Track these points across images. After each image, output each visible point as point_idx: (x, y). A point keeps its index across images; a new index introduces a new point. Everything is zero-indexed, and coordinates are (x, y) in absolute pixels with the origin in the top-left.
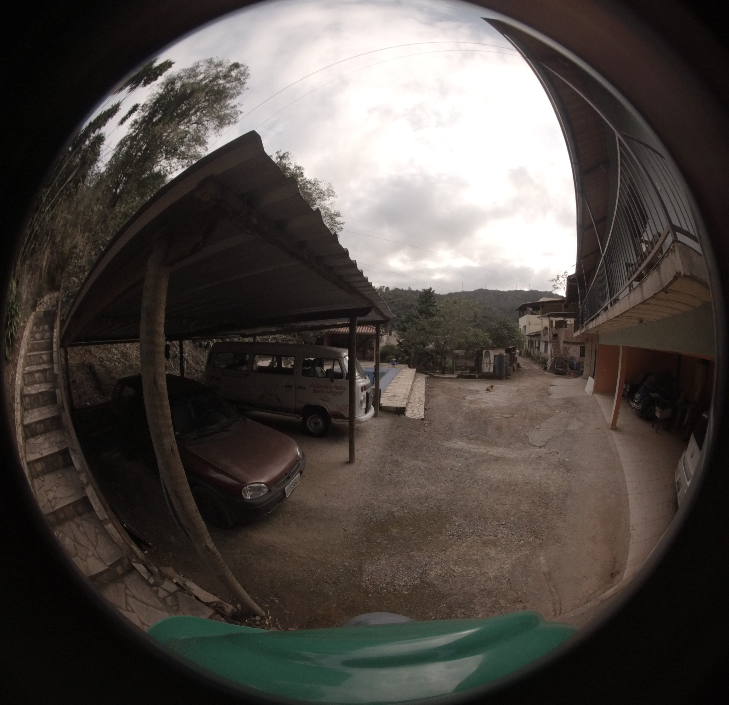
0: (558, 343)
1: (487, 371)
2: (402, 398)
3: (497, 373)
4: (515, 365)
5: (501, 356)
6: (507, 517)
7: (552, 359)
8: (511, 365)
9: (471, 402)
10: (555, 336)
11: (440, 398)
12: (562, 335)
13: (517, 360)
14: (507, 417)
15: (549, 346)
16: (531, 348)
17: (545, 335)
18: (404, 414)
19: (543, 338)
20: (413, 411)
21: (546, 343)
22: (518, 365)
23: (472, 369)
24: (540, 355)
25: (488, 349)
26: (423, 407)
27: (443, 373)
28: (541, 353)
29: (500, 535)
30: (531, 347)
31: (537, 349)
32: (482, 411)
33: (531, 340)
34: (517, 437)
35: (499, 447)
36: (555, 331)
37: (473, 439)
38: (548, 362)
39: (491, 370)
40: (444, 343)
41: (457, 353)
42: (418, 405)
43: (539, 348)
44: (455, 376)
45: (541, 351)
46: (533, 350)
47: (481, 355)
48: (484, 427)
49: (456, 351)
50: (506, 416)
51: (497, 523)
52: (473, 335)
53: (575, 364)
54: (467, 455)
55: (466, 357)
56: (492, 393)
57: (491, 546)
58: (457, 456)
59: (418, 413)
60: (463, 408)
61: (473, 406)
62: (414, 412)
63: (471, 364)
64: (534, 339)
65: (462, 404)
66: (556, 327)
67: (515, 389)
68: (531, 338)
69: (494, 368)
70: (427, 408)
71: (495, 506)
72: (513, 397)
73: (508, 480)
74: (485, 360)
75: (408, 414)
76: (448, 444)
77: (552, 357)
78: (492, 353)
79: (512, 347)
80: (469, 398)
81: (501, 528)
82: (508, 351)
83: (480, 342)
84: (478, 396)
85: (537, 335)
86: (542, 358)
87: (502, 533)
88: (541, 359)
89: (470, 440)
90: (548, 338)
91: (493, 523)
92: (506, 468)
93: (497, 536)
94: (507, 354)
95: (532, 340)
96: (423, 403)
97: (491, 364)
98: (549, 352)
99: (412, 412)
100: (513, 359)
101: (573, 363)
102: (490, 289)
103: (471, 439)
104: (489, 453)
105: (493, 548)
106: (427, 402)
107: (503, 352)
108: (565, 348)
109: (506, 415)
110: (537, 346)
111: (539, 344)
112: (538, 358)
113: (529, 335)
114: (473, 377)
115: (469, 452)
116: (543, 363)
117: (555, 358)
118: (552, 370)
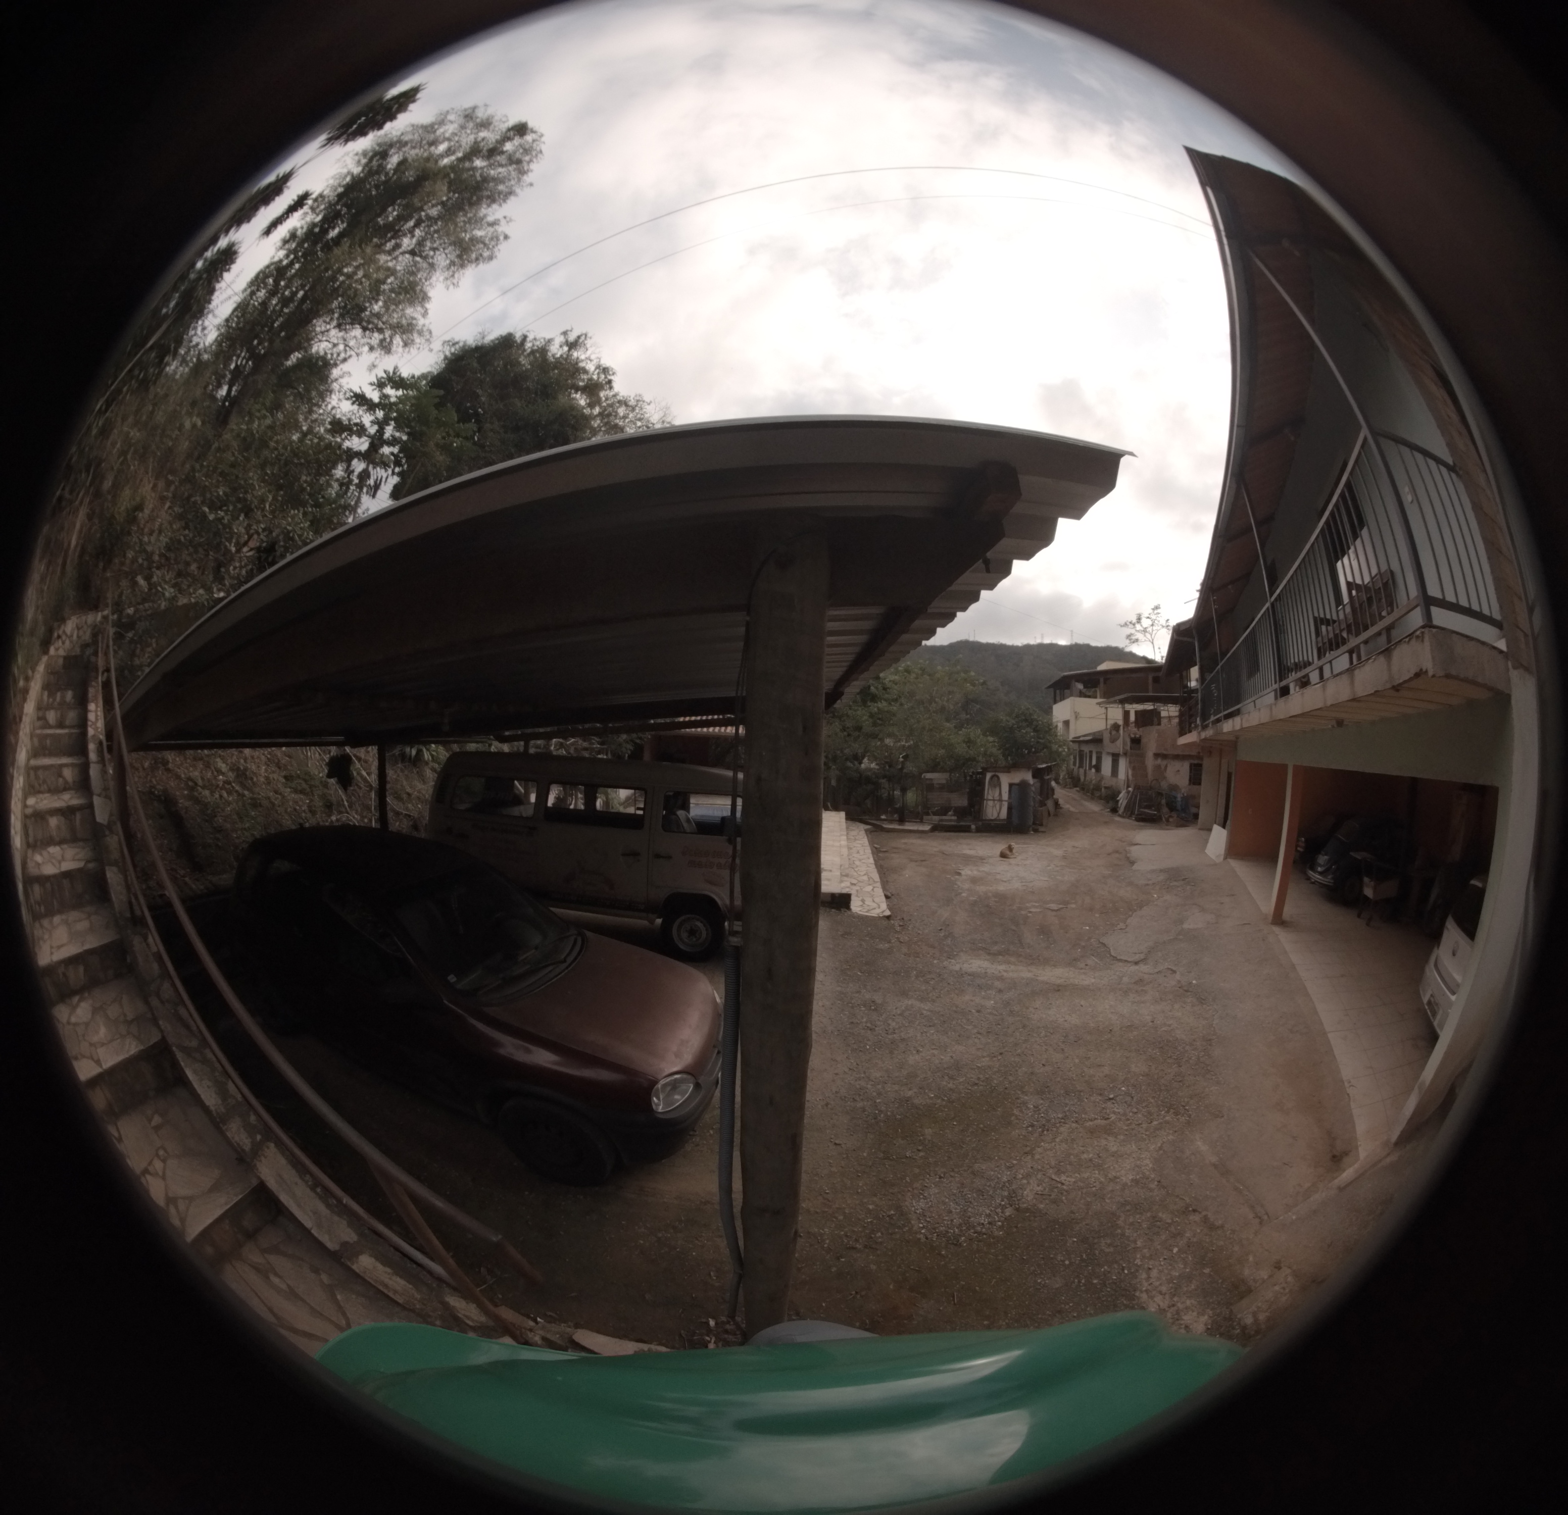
0: (1142, 756)
1: (995, 816)
2: (838, 873)
3: (1017, 820)
5: (1023, 784)
6: (1114, 1086)
7: (1130, 789)
8: (1044, 804)
9: (974, 881)
10: (1135, 742)
11: (907, 873)
12: (1151, 740)
13: (1053, 793)
14: (1056, 909)
15: (1122, 764)
16: (1079, 767)
17: (1113, 741)
18: (848, 907)
19: (1108, 747)
20: (863, 901)
21: (1114, 757)
22: (1057, 804)
23: (962, 813)
24: (1100, 781)
25: (995, 771)
26: (879, 892)
27: (901, 821)
28: (1102, 778)
29: (1113, 1117)
30: (1081, 766)
31: (1093, 770)
32: (1001, 898)
33: (1081, 752)
34: (1084, 947)
35: (1055, 966)
36: (1134, 731)
37: (1000, 953)
38: (1121, 796)
39: (1005, 814)
40: (903, 757)
41: (931, 779)
42: (869, 888)
43: (1098, 768)
44: (927, 828)
45: (1103, 772)
46: (1085, 770)
47: (981, 783)
48: (1014, 930)
49: (929, 776)
51: (1100, 1098)
52: (964, 741)
53: (1179, 799)
55: (951, 787)
56: (1012, 861)
57: (1106, 1136)
59: (875, 905)
60: (961, 893)
61: (980, 889)
62: (866, 903)
63: (961, 801)
64: (1086, 749)
65: (956, 884)
66: (1137, 724)
67: (1058, 852)
68: (1079, 747)
69: (1010, 809)
70: (889, 895)
71: (1086, 1069)
72: (1058, 869)
73: (1092, 1025)
74: (990, 794)
75: (856, 906)
76: (955, 965)
77: (1128, 786)
78: (1005, 780)
79: (1044, 766)
80: (967, 871)
81: (1109, 1104)
82: (1036, 773)
83: (978, 756)
84: (986, 868)
85: (1096, 739)
86: (1106, 788)
87: (1114, 1113)
88: (1103, 790)
89: (993, 955)
90: (1118, 748)
91: (1092, 1099)
92: (1082, 1003)
93: (1108, 1118)
94: (1036, 780)
95: (1083, 751)
96: (879, 885)
97: (1004, 803)
98: (1122, 775)
99: (861, 903)
100: (1046, 792)
101: (1175, 798)
102: (984, 639)
103: (995, 954)
104: (1038, 978)
105: (1110, 1138)
106: (884, 884)
107: (1027, 776)
108: (1158, 767)
109: (1052, 905)
110: (1094, 762)
111: (1098, 759)
112: (1097, 788)
113: (1076, 742)
114: (967, 830)
115: (1001, 978)
116: (1109, 798)
117: (1137, 788)
118: (1130, 812)
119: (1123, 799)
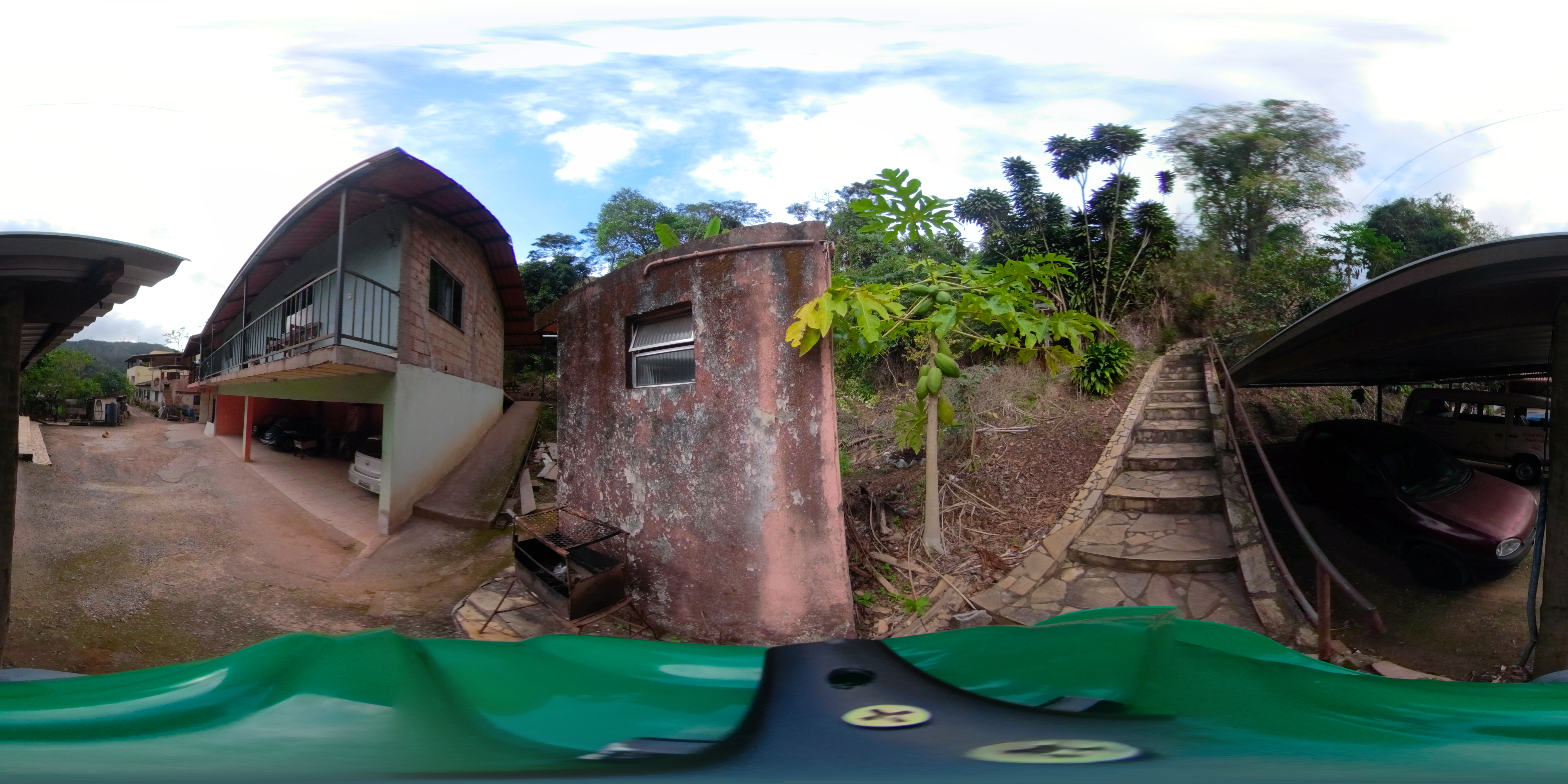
0: (170, 392)
1: (99, 418)
2: (27, 445)
3: (109, 420)
4: (125, 413)
5: (112, 405)
8: (122, 413)
9: (91, 448)
10: (167, 386)
11: (59, 445)
12: (175, 385)
13: (127, 409)
15: (160, 396)
17: (156, 385)
18: (31, 460)
19: (153, 388)
21: (157, 393)
22: (128, 413)
23: (83, 417)
24: (150, 403)
25: (100, 398)
26: (46, 453)
27: (56, 421)
30: (140, 397)
31: (146, 398)
32: (104, 456)
34: (148, 477)
35: (135, 486)
36: (166, 381)
37: (106, 481)
39: (103, 418)
40: (56, 392)
41: (69, 402)
42: (41, 451)
43: (148, 397)
44: (67, 424)
46: (142, 399)
47: (92, 404)
48: (112, 470)
49: (68, 400)
50: (130, 459)
52: (86, 385)
53: (189, 411)
54: (107, 495)
55: (78, 406)
56: (108, 439)
58: (98, 497)
59: (44, 459)
60: (85, 454)
61: (94, 452)
62: (40, 458)
63: (83, 412)
64: (143, 389)
65: (82, 450)
66: (168, 378)
67: (131, 435)
68: (139, 388)
69: (106, 415)
70: (51, 454)
72: (131, 442)
74: (97, 408)
75: (35, 460)
76: (85, 487)
78: (104, 402)
80: (87, 444)
82: (119, 400)
83: (92, 391)
84: (96, 442)
85: (148, 385)
89: (103, 482)
90: (158, 388)
95: (141, 390)
96: (45, 450)
97: (103, 413)
99: (38, 458)
100: (123, 408)
101: (187, 410)
106: (48, 449)
107: (115, 401)
108: (178, 397)
110: (146, 395)
111: (149, 393)
112: (148, 406)
113: (138, 385)
114: (86, 425)
115: (108, 492)
116: (154, 411)
117: (167, 406)
118: (164, 416)
119: (161, 411)
